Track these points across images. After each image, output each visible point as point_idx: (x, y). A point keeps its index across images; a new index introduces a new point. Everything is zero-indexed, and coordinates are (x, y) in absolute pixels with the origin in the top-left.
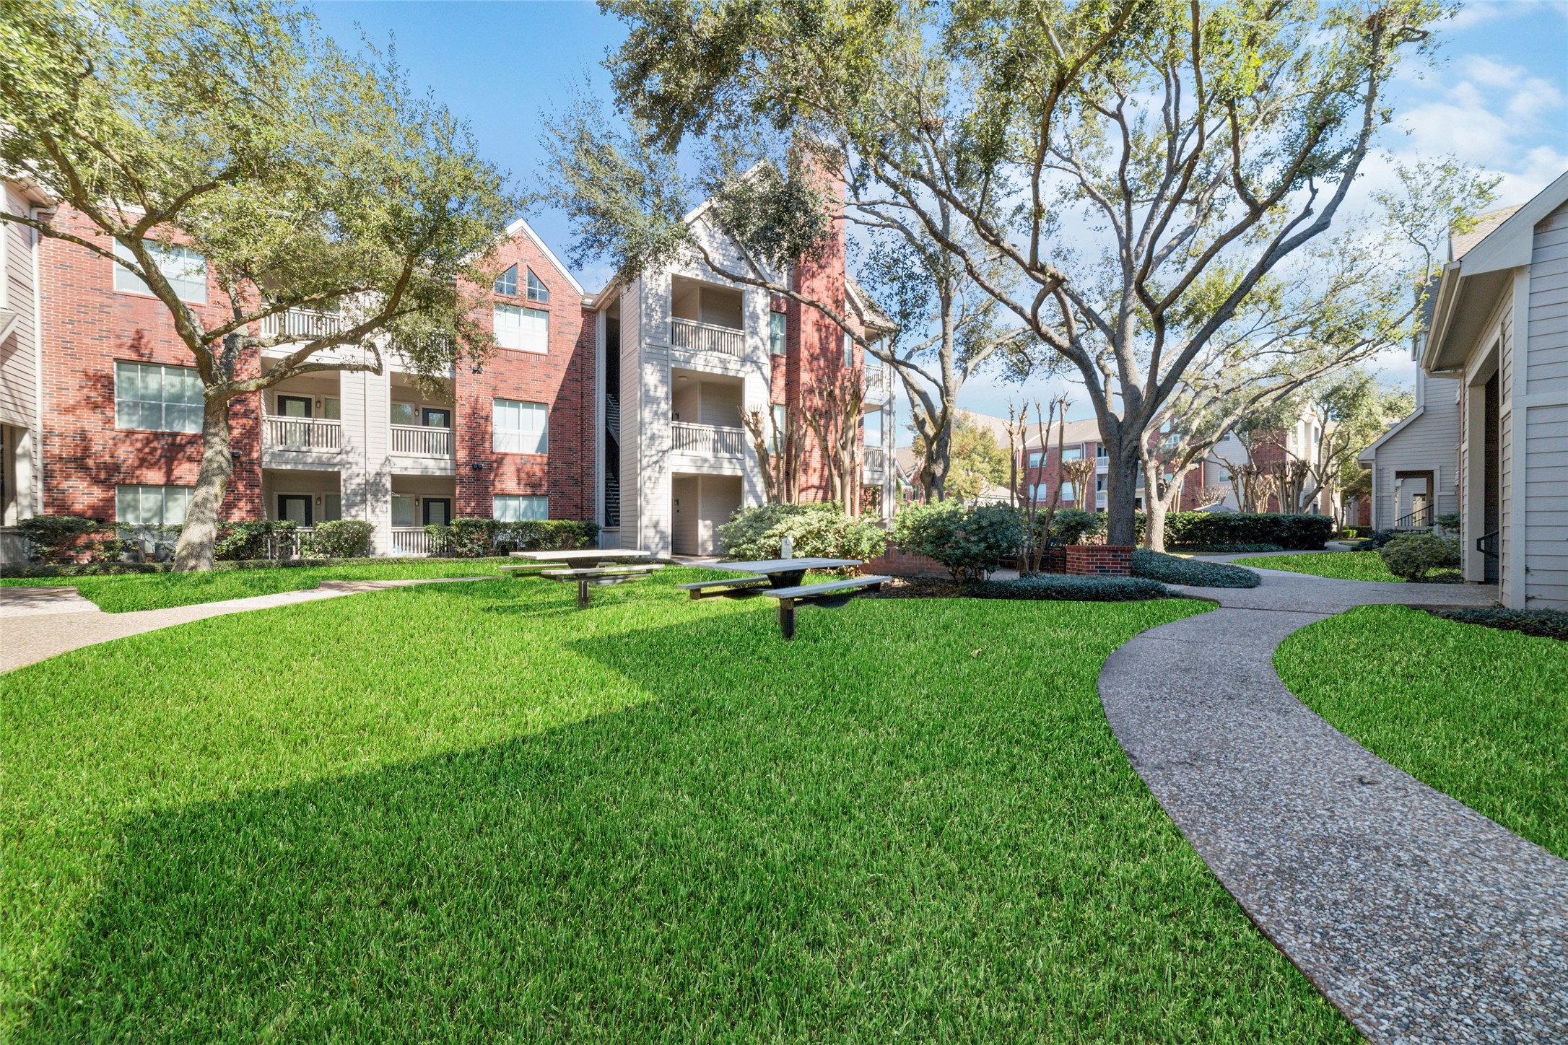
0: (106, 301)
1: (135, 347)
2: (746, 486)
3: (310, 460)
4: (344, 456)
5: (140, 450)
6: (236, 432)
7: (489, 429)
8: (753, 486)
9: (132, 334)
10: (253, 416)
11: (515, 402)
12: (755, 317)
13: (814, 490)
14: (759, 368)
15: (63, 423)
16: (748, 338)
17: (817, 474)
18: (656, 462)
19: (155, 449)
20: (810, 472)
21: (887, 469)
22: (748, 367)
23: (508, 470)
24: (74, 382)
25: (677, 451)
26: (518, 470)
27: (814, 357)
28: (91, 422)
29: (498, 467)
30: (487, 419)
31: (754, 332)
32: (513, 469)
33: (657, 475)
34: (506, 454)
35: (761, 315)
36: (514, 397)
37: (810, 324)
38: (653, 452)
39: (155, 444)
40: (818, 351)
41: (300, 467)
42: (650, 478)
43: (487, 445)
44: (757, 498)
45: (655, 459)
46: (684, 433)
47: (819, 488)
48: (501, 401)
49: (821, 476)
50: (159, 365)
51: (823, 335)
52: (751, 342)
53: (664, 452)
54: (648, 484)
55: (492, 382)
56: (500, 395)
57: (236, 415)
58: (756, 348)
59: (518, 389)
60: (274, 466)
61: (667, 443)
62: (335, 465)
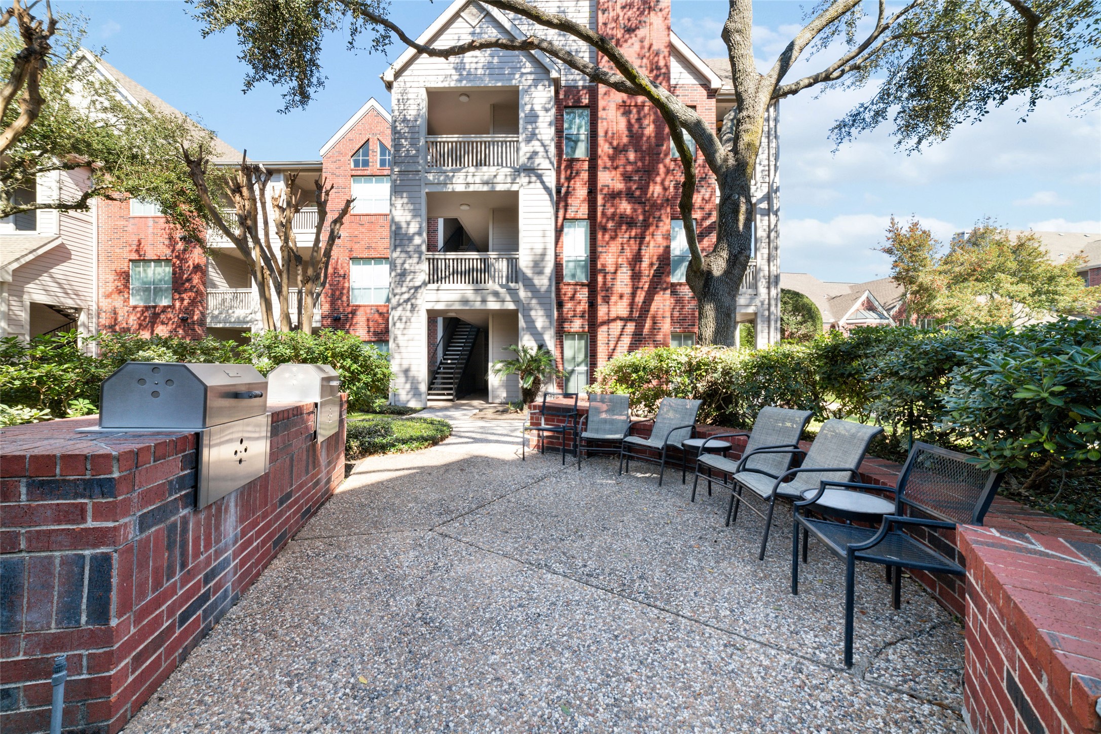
0: (125, 223)
1: (137, 251)
2: (522, 323)
3: (233, 320)
4: (253, 315)
5: (139, 318)
6: (186, 302)
7: (346, 285)
8: (531, 323)
9: (136, 243)
10: (195, 290)
11: (367, 260)
12: (533, 117)
13: (619, 324)
14: (539, 177)
15: (105, 304)
16: (522, 145)
17: (626, 301)
18: (409, 300)
19: (146, 317)
20: (614, 299)
21: (763, 290)
22: (523, 179)
23: (360, 319)
24: (111, 277)
25: (431, 286)
26: (368, 320)
27: (619, 150)
28: (118, 302)
29: (352, 318)
30: (345, 276)
31: (532, 136)
32: (364, 319)
33: (408, 314)
34: (359, 306)
35: (541, 113)
36: (366, 256)
37: (612, 107)
38: (404, 289)
39: (146, 314)
40: (625, 140)
41: (228, 325)
42: (400, 319)
43: (345, 298)
44: (537, 336)
45: (406, 296)
46: (441, 265)
47: (626, 320)
48: (355, 259)
49: (632, 304)
50: (150, 261)
51: (634, 116)
52: (525, 149)
53: (417, 288)
54: (398, 325)
55: (348, 245)
56: (354, 255)
57: (186, 291)
58: (535, 153)
59: (369, 248)
60: (213, 325)
61: (422, 277)
62: (248, 322)
